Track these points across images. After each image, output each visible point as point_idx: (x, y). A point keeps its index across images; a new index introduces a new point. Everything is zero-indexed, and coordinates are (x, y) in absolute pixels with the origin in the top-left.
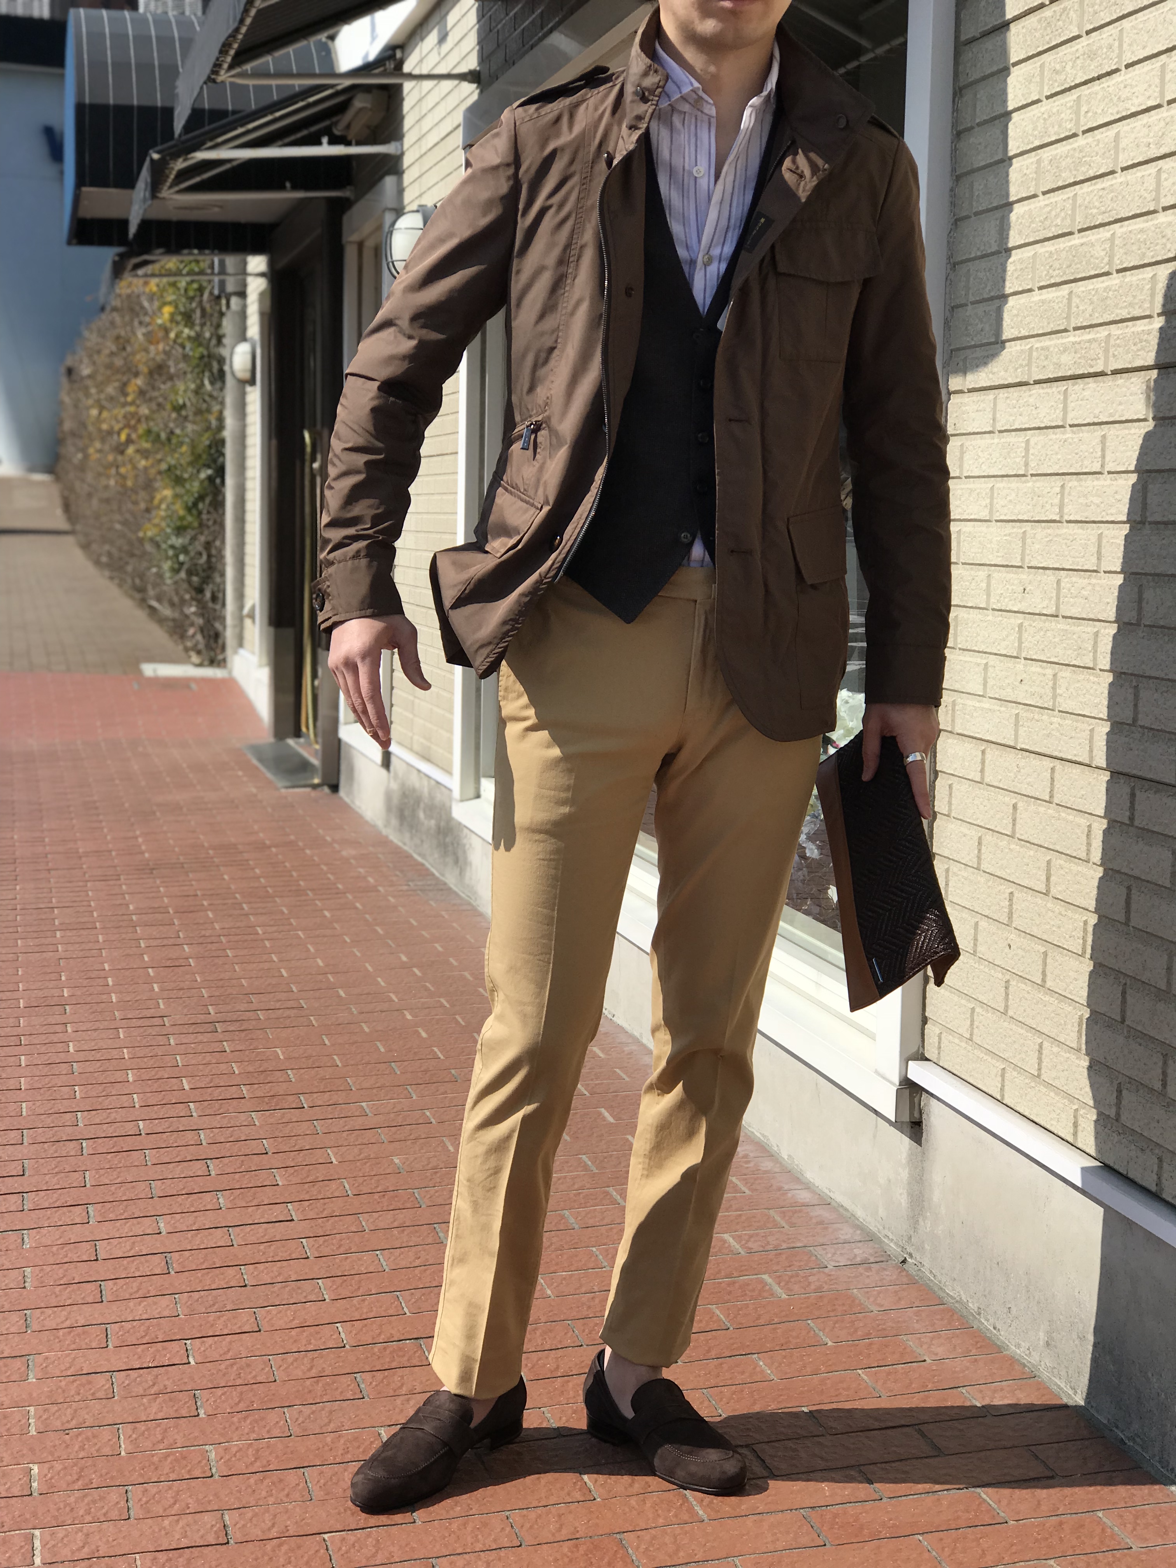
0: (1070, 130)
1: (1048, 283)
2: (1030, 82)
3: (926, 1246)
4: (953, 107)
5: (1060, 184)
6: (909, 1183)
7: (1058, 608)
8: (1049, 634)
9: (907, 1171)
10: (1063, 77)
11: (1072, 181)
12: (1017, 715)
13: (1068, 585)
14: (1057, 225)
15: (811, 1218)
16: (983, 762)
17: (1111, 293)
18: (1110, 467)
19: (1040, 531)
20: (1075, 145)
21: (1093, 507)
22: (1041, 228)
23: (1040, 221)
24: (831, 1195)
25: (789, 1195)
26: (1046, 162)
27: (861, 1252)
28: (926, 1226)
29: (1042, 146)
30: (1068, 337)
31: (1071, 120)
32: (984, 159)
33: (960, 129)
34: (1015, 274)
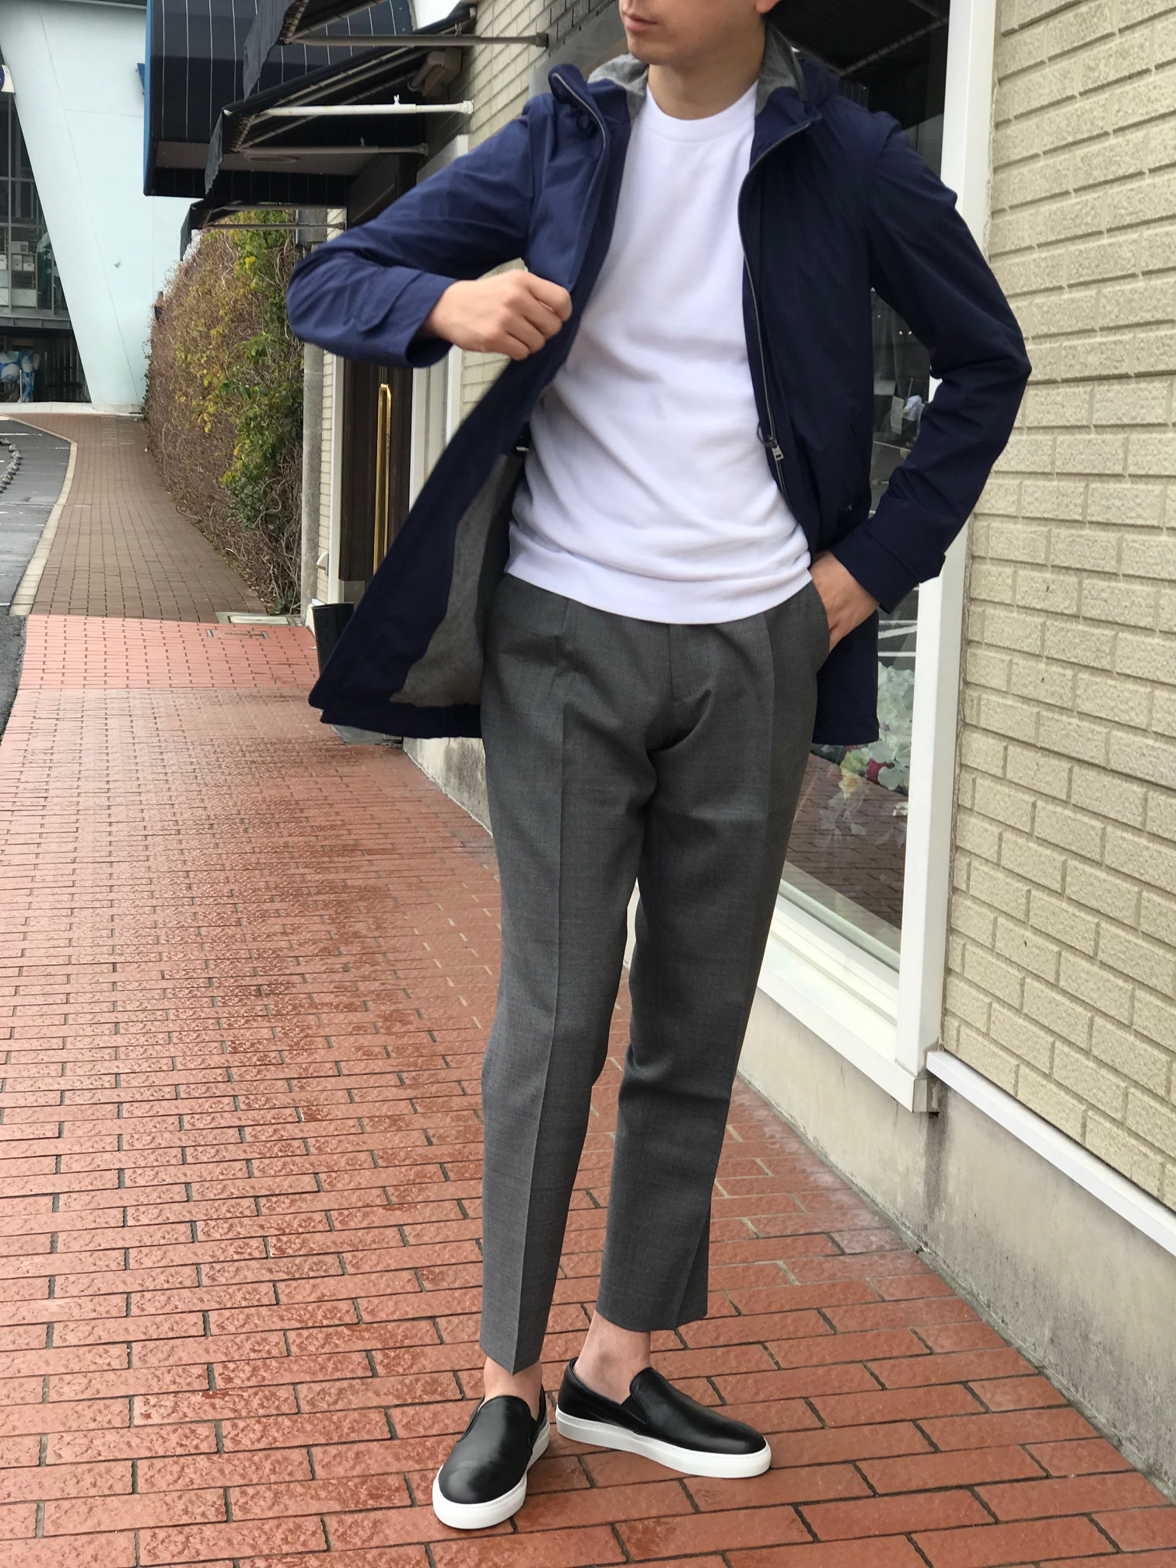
0: (1103, 129)
1: (1078, 281)
2: (1065, 78)
3: (941, 1237)
4: (992, 100)
5: (1091, 182)
6: (926, 1173)
7: (1079, 608)
8: (1069, 634)
9: (924, 1159)
10: (1096, 74)
11: (1102, 179)
12: (1038, 713)
13: (1089, 587)
14: (1087, 224)
15: (831, 1203)
16: (1005, 758)
17: (1136, 296)
18: (1132, 470)
19: (1064, 532)
20: (1107, 144)
21: (1114, 509)
22: (1073, 226)
23: (1072, 219)
24: (853, 1179)
25: (812, 1179)
26: (1079, 159)
27: (876, 1239)
28: (941, 1216)
29: (1075, 143)
30: (1095, 337)
31: (1103, 118)
32: (1019, 153)
33: (1001, 119)
34: (1047, 271)
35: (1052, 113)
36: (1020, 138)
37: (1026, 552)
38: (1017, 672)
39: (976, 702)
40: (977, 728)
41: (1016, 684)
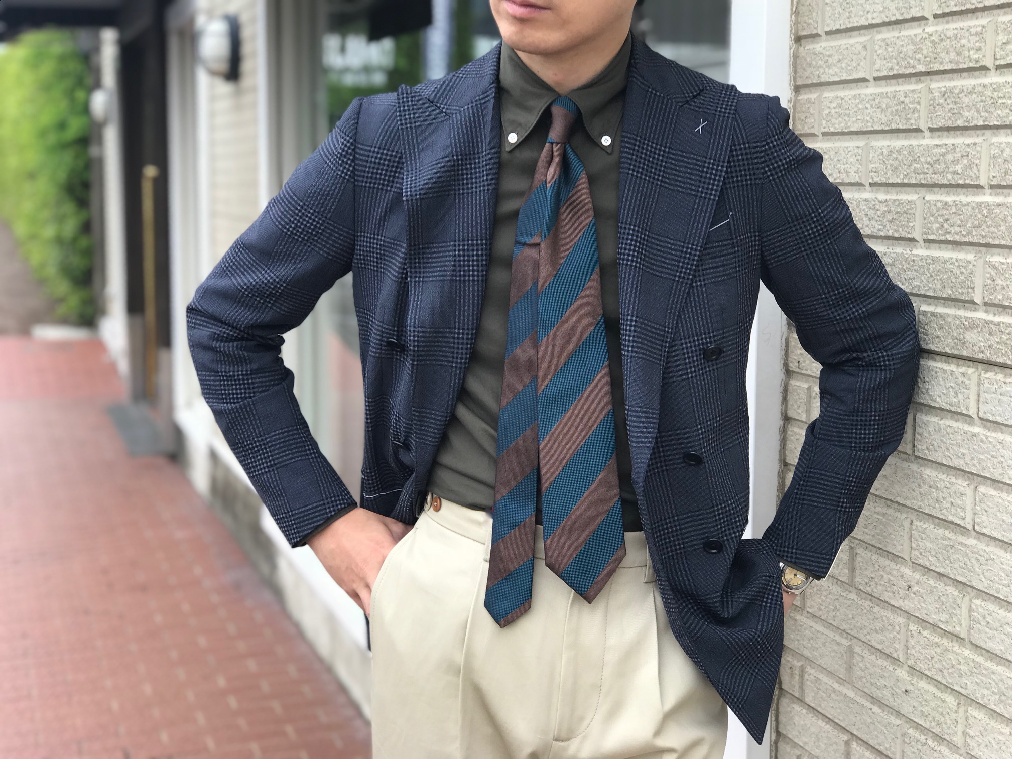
0: (977, 61)
1: (943, 238)
4: (792, 9)
5: (960, 123)
8: (950, 655)
11: (981, 123)
12: (900, 727)
14: (955, 173)
16: (848, 755)
20: (986, 81)
22: (931, 171)
23: (929, 163)
26: (937, 94)
29: (928, 74)
30: (976, 310)
31: (980, 49)
32: (836, 74)
33: (805, 33)
34: (889, 217)
35: (887, 34)
36: (836, 57)
37: (869, 533)
38: (861, 665)
39: (797, 672)
40: (800, 701)
41: (861, 678)
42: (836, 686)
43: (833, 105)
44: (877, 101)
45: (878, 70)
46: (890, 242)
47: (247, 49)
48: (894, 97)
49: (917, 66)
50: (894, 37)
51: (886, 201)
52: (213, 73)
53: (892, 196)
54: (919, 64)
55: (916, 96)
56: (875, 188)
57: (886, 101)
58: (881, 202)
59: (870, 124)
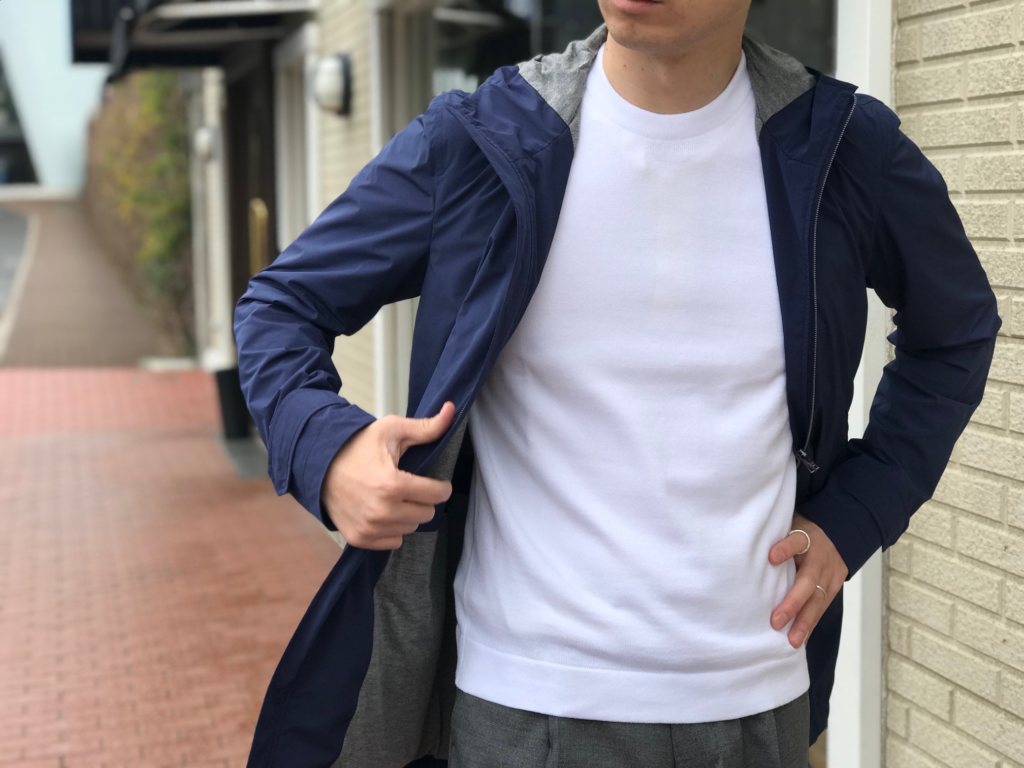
4: (892, 39)
16: (952, 703)
37: (969, 502)
38: (963, 621)
39: (905, 633)
40: (907, 659)
41: (963, 633)
42: (941, 642)
43: (931, 123)
44: (971, 118)
45: (971, 91)
46: (984, 242)
47: (359, 85)
48: (986, 114)
49: (1006, 87)
50: (985, 62)
51: (980, 206)
52: (324, 109)
53: (986, 201)
54: (1008, 85)
55: (1005, 113)
56: (970, 195)
57: (979, 118)
58: (976, 207)
59: (965, 139)
